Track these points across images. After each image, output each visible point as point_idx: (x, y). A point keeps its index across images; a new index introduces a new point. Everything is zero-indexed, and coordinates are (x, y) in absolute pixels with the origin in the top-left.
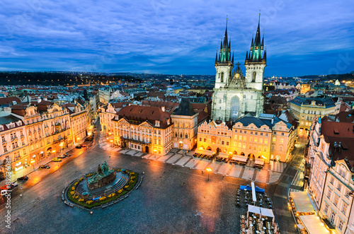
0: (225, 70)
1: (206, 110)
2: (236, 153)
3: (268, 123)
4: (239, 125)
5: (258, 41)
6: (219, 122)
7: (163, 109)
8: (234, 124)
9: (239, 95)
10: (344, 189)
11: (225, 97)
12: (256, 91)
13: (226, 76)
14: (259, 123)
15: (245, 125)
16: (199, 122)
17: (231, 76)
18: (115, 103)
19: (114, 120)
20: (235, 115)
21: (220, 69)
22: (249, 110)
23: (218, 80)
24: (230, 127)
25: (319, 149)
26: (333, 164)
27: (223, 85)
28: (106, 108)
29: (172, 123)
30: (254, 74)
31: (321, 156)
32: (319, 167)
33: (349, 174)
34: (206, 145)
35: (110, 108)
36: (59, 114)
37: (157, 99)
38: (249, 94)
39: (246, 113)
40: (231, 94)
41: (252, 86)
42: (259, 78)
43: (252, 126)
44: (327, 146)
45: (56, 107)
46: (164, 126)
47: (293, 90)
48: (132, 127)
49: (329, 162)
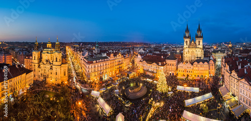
0: (188, 40)
1: (180, 57)
2: (195, 76)
3: (207, 61)
4: (196, 63)
5: (199, 30)
6: (187, 62)
7: (162, 57)
8: (193, 63)
9: (194, 50)
10: (236, 80)
11: (189, 51)
12: (200, 48)
13: (188, 43)
14: (203, 61)
15: (198, 63)
16: (178, 63)
17: (190, 43)
18: (141, 54)
19: (140, 61)
20: (193, 59)
21: (186, 40)
22: (198, 56)
23: (185, 44)
24: (192, 64)
25: (226, 68)
26: (231, 73)
27: (187, 46)
28: (137, 56)
29: (166, 64)
30: (199, 42)
31: (227, 71)
32: (227, 75)
33: (236, 75)
34: (182, 73)
35: (139, 56)
36: (120, 57)
37: (158, 52)
38: (198, 50)
39: (197, 57)
40: (191, 50)
41: (199, 46)
42: (201, 43)
43: (201, 63)
44: (228, 67)
45: (120, 54)
46: (163, 65)
47: (212, 48)
48: (149, 65)
49: (230, 72)
